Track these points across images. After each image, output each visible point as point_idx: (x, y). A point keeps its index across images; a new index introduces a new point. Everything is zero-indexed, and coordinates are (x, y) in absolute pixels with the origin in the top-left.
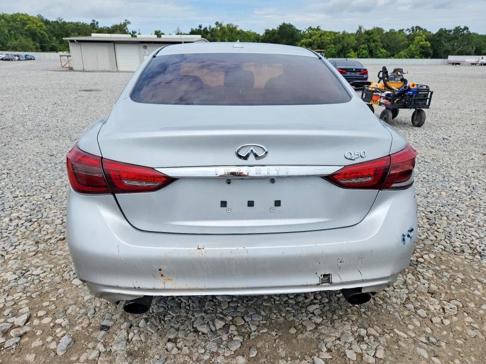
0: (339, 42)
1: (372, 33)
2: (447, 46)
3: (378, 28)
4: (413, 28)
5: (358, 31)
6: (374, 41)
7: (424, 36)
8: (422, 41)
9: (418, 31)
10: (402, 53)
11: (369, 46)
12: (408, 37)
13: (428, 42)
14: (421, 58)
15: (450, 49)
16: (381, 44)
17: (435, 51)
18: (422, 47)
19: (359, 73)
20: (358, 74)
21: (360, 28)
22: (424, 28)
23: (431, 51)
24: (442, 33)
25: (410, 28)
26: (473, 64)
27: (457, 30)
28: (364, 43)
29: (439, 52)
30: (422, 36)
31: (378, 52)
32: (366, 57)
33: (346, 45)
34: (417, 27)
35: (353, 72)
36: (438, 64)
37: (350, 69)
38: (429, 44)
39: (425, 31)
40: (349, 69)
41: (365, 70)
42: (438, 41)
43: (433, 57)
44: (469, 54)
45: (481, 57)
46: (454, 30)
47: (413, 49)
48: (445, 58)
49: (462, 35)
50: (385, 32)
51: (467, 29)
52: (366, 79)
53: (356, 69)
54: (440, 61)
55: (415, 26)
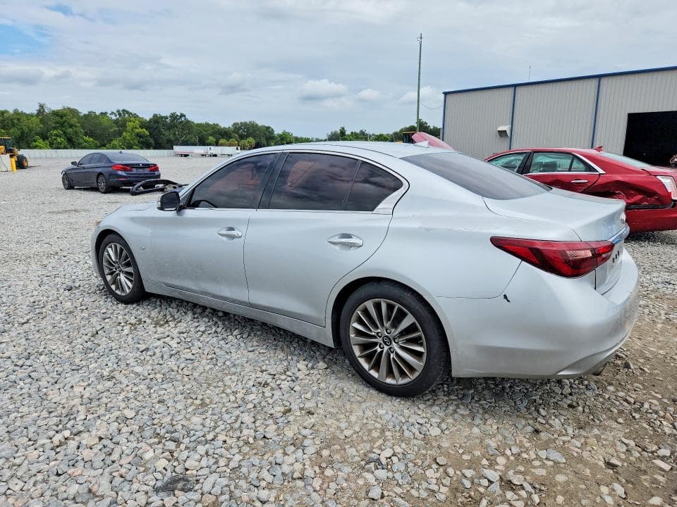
0: (13, 126)
1: (65, 115)
2: (168, 134)
3: (69, 108)
4: (118, 111)
5: (39, 111)
6: (71, 126)
7: (137, 122)
8: (136, 128)
9: (127, 115)
10: (115, 142)
11: (64, 132)
12: (116, 122)
13: (144, 130)
14: (142, 149)
15: (173, 139)
16: (82, 130)
17: (155, 140)
18: (139, 135)
19: (149, 169)
20: (147, 171)
21: (42, 106)
22: (133, 112)
23: (152, 141)
24: (157, 120)
25: (115, 112)
26: (203, 155)
27: (173, 116)
28: (55, 128)
29: (160, 142)
30: (134, 122)
31: (81, 141)
32: (65, 148)
33: (26, 130)
34: (124, 111)
35: (141, 168)
36: (164, 157)
37: (136, 164)
38: (147, 133)
39: (135, 116)
40: (133, 165)
41: (155, 165)
42: (156, 128)
43: (155, 148)
44: (194, 144)
45: (209, 147)
46: (170, 117)
47: (128, 138)
48: (169, 149)
49: (181, 122)
50: (82, 115)
51: (185, 116)
52: (159, 176)
53: (143, 165)
54: (165, 152)
55: (121, 109)
